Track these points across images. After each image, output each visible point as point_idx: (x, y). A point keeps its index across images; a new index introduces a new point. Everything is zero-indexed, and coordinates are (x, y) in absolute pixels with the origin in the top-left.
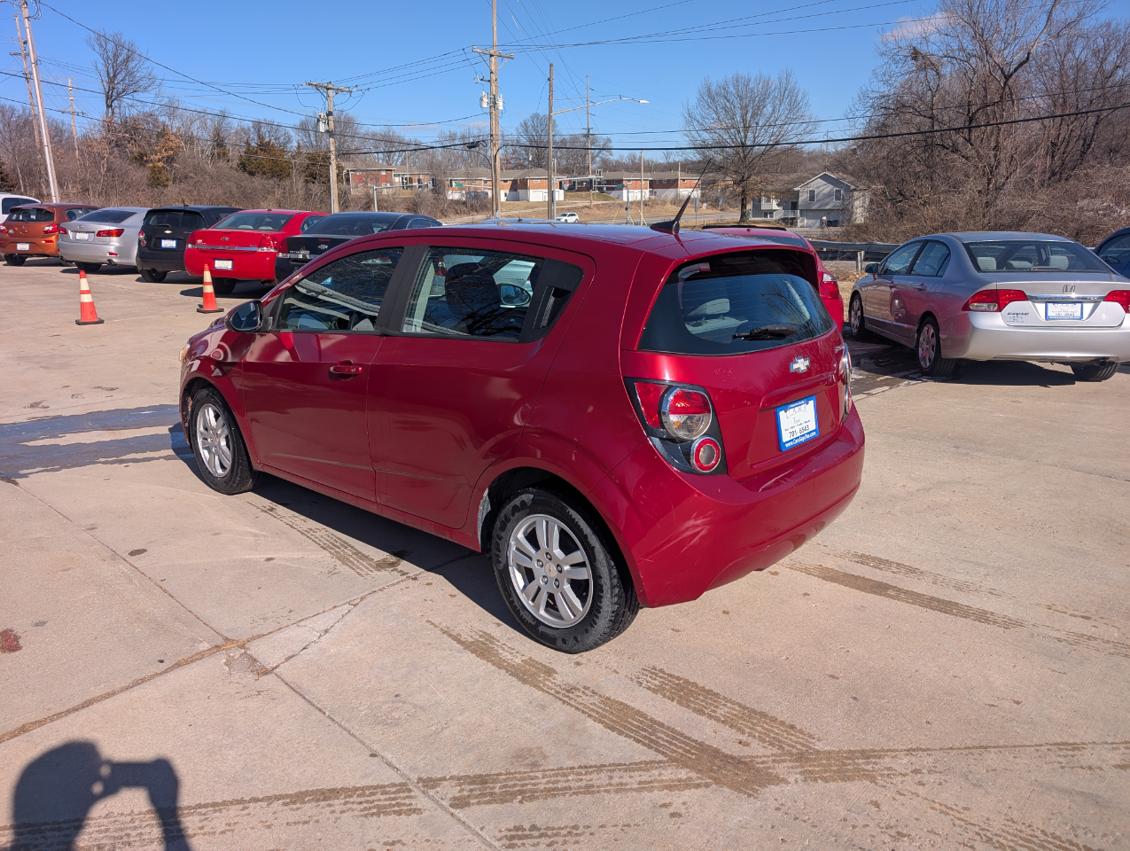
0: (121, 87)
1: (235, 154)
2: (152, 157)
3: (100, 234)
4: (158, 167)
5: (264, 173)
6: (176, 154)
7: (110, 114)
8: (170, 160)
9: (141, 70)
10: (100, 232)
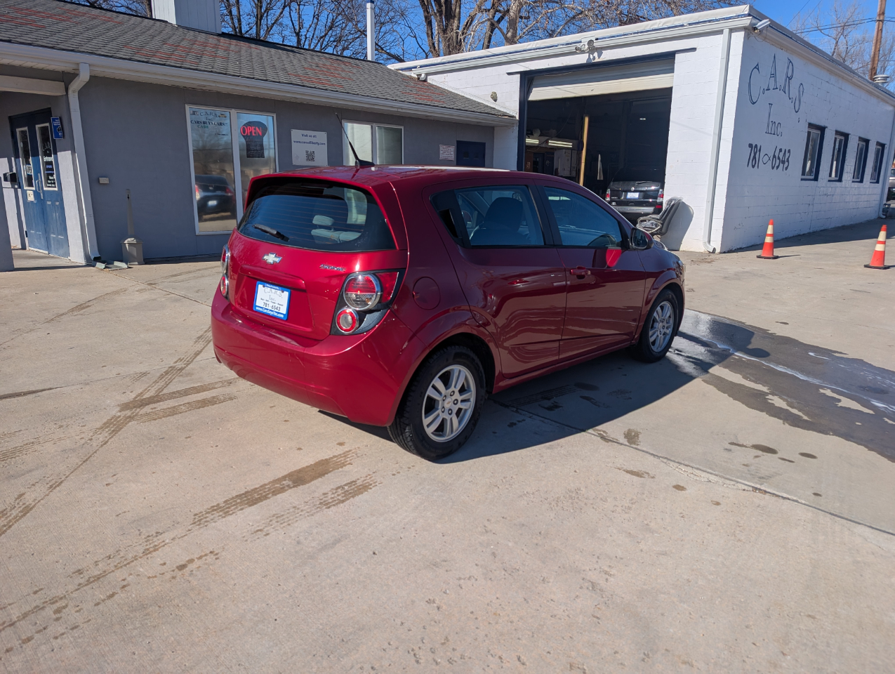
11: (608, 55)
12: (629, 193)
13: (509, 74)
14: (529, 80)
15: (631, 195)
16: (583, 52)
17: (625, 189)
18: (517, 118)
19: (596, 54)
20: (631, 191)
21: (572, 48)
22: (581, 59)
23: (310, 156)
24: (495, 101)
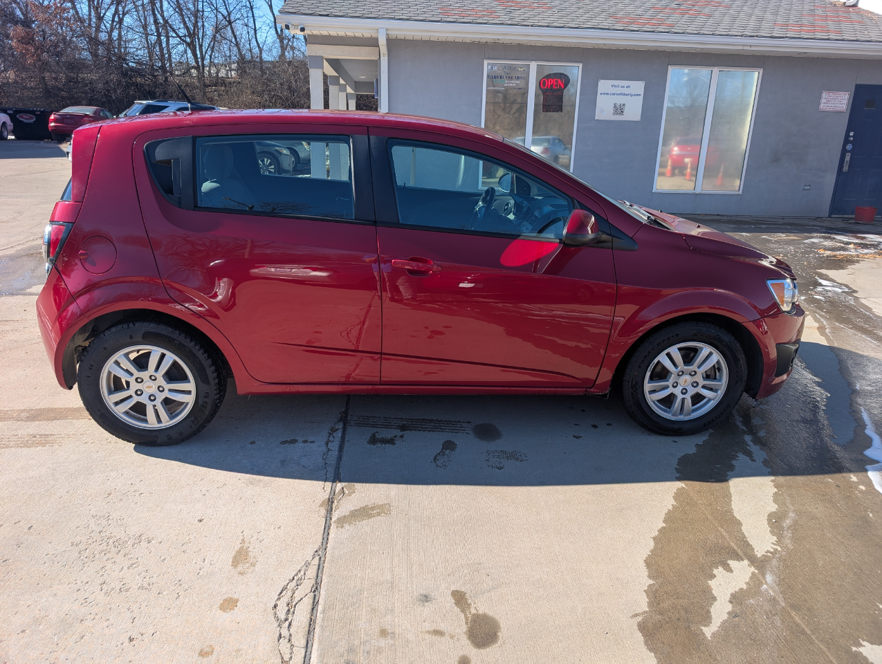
23: (619, 109)
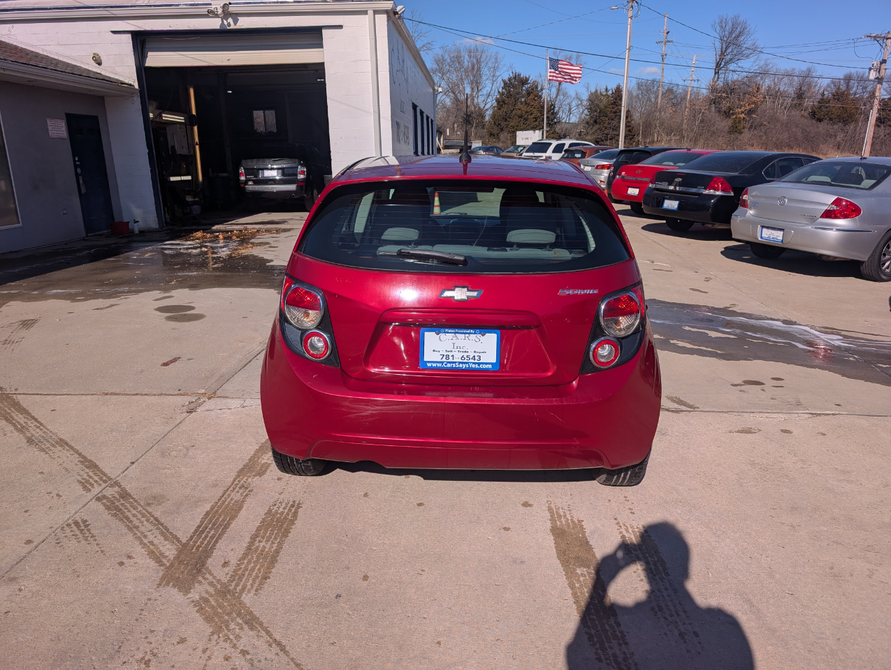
0: (729, 57)
1: (808, 103)
2: (737, 110)
3: (597, 167)
4: (740, 118)
5: (831, 119)
6: (757, 107)
7: (716, 79)
8: (750, 112)
9: (747, 41)
10: (598, 166)
11: (245, 23)
12: (265, 171)
13: (114, 32)
14: (142, 41)
15: (268, 174)
16: (217, 16)
17: (261, 167)
18: (137, 86)
19: (230, 20)
20: (267, 169)
21: (204, 11)
22: (214, 24)
24: (100, 64)
